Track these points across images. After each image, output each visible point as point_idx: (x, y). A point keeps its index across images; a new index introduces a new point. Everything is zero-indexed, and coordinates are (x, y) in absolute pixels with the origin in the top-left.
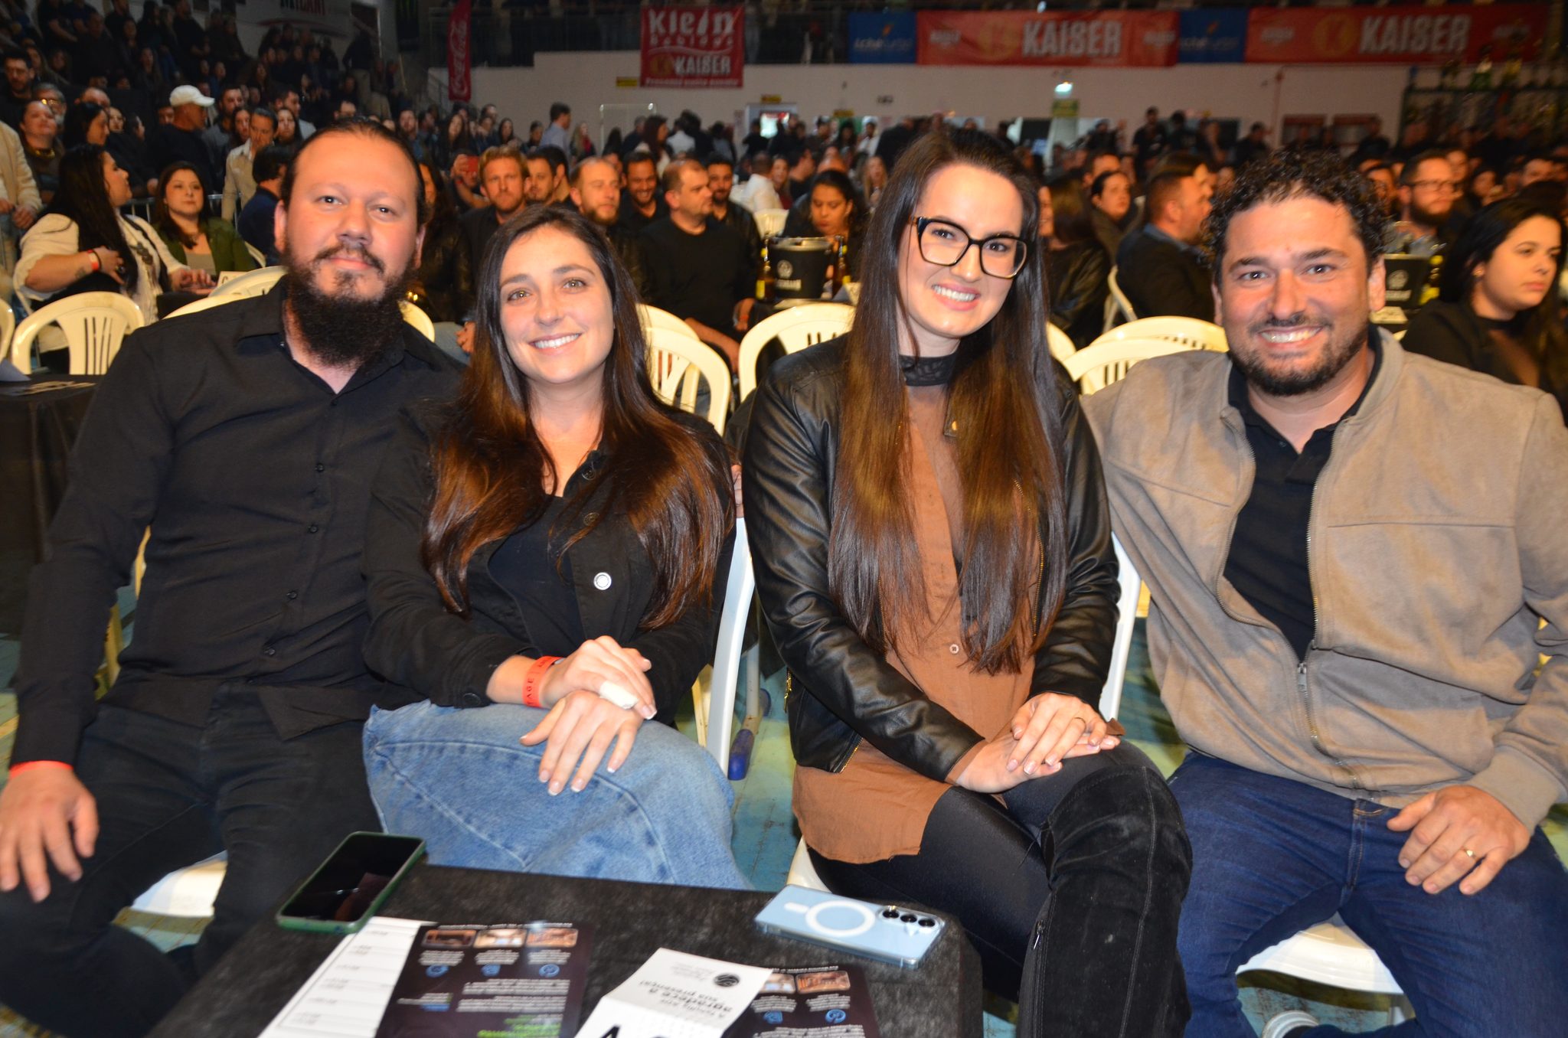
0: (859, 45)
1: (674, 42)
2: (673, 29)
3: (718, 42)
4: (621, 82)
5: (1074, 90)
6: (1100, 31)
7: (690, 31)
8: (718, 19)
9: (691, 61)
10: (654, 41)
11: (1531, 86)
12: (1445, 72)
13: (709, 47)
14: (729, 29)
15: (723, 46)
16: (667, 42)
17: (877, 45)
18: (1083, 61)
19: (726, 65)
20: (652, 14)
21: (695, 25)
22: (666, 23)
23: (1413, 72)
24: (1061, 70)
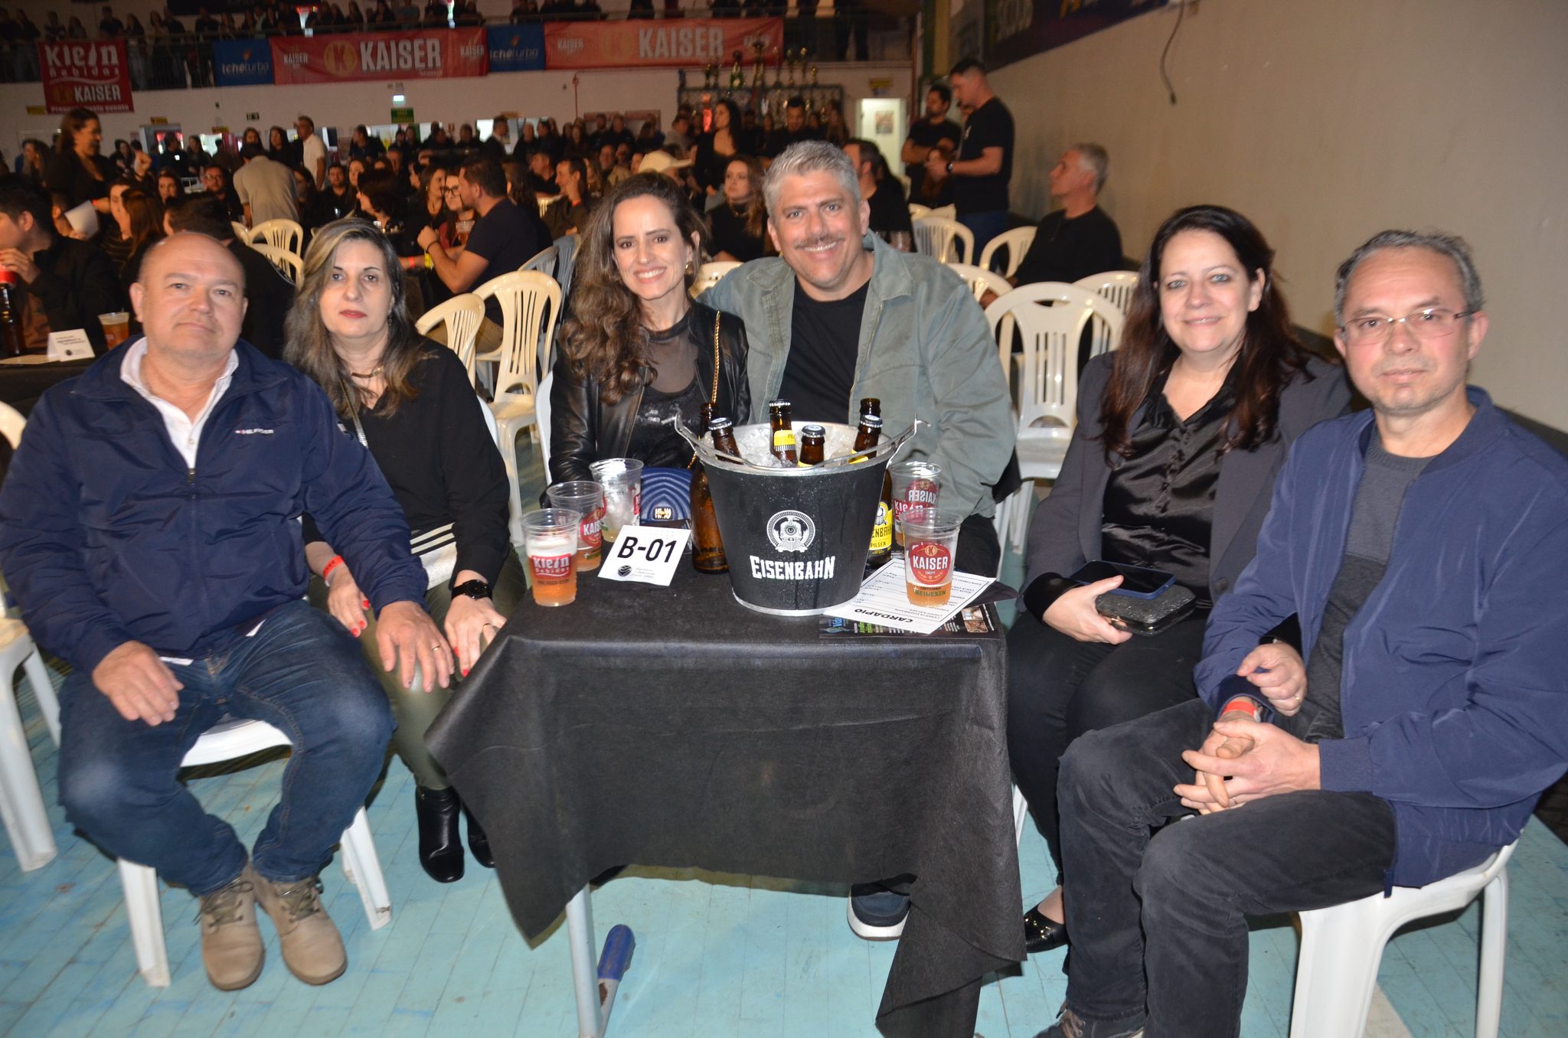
0: (226, 69)
1: (70, 74)
2: (68, 62)
3: (106, 72)
4: (32, 110)
5: (406, 100)
6: (423, 48)
7: (82, 63)
8: (104, 51)
9: (87, 89)
10: (53, 73)
11: (778, 85)
12: (708, 76)
13: (101, 77)
14: (115, 60)
15: (112, 75)
16: (64, 73)
17: (242, 68)
18: (412, 74)
19: (117, 93)
20: (47, 49)
21: (86, 58)
22: (61, 56)
23: (682, 75)
24: (394, 83)
